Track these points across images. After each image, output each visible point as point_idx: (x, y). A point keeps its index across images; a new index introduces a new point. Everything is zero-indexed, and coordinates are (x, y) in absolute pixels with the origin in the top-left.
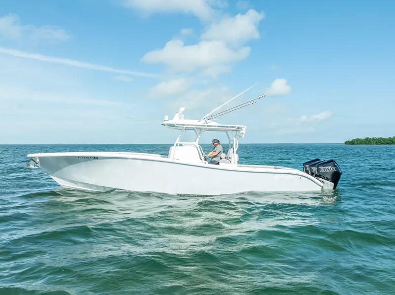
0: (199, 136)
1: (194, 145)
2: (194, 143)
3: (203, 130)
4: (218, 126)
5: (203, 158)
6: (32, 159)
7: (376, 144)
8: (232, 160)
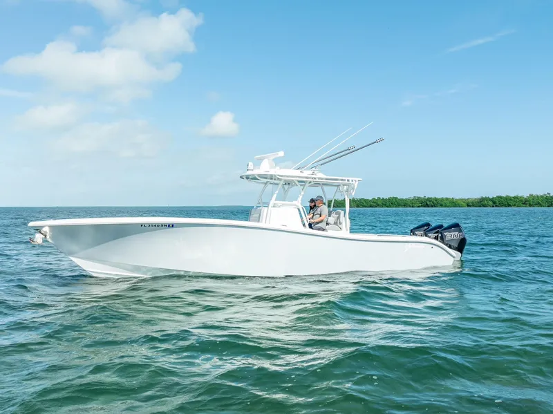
0: (302, 193)
1: (295, 205)
2: (294, 202)
3: (307, 185)
4: (327, 179)
5: (307, 224)
6: (38, 230)
7: (358, 206)
8: (343, 225)
